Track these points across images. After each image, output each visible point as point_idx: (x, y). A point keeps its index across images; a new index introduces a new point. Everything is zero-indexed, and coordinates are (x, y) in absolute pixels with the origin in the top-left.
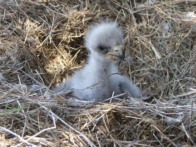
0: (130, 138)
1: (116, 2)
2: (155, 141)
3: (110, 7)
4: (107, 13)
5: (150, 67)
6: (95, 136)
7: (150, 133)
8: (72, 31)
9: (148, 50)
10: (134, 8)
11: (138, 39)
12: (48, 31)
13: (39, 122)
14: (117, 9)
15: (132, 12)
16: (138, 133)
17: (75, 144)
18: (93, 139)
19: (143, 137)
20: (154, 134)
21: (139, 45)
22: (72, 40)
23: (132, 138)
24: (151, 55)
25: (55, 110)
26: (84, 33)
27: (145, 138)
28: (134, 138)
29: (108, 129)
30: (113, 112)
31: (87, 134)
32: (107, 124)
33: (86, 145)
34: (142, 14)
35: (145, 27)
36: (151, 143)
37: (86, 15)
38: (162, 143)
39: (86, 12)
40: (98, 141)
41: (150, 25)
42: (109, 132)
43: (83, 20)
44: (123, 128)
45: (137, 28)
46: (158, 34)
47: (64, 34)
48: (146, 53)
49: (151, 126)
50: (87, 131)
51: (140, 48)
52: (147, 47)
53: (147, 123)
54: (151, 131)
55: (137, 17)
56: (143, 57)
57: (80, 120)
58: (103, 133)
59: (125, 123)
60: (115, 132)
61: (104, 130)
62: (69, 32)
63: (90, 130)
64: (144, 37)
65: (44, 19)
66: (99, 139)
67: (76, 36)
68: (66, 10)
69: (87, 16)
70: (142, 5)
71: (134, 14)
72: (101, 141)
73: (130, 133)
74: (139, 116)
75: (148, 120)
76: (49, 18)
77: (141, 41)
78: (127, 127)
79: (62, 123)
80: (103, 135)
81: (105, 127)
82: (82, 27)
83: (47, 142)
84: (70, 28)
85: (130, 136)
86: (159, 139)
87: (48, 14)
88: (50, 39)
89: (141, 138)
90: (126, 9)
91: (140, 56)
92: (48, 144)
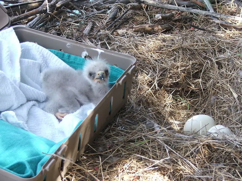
0: (218, 162)
1: (202, 53)
2: (234, 163)
3: (198, 57)
4: (196, 62)
5: (229, 103)
6: (195, 160)
7: (231, 158)
8: (171, 77)
9: (227, 90)
10: (216, 57)
11: (220, 82)
12: (154, 79)
13: (157, 151)
14: (203, 58)
15: (214, 61)
16: (223, 158)
17: (182, 166)
18: (193, 162)
19: (226, 161)
20: (233, 159)
21: (221, 87)
22: (171, 84)
23: (219, 161)
24: (229, 94)
25: (167, 142)
26: (180, 79)
27: (228, 161)
28: (220, 162)
29: (203, 156)
30: (206, 145)
31: (189, 159)
32: (202, 152)
33: (189, 166)
34: (222, 62)
35: (225, 73)
36: (232, 165)
37: (180, 65)
38: (239, 165)
39: (181, 63)
40: (197, 164)
41: (228, 71)
42: (204, 157)
43: (179, 70)
44: (213, 155)
45: (219, 73)
46: (235, 79)
47: (165, 80)
48: (226, 93)
49: (232, 154)
50: (189, 156)
51: (221, 89)
52: (227, 89)
53: (229, 152)
54: (232, 157)
55: (218, 64)
56: (224, 96)
57: (184, 150)
58: (200, 158)
59: (214, 151)
60: (208, 158)
61: (201, 157)
62: (169, 78)
63: (191, 156)
64: (224, 81)
65: (150, 68)
66: (198, 162)
67: (174, 82)
68: (166, 61)
69: (182, 66)
70: (222, 56)
71: (216, 62)
72: (199, 164)
73: (218, 158)
74: (223, 147)
75: (230, 150)
76: (154, 68)
77: (222, 84)
78: (215, 154)
79: (172, 151)
80: (200, 160)
81: (201, 154)
82: (178, 75)
83: (165, 165)
84: (169, 76)
85: (218, 160)
86: (237, 162)
87: (153, 64)
88: (156, 85)
89: (225, 162)
90: (210, 58)
91: (221, 95)
92: (165, 166)
